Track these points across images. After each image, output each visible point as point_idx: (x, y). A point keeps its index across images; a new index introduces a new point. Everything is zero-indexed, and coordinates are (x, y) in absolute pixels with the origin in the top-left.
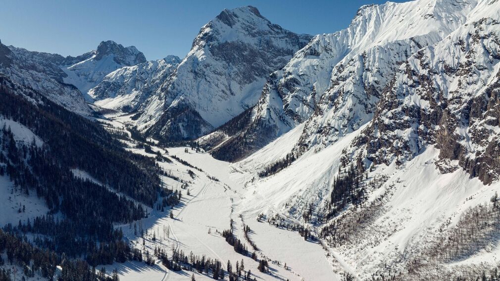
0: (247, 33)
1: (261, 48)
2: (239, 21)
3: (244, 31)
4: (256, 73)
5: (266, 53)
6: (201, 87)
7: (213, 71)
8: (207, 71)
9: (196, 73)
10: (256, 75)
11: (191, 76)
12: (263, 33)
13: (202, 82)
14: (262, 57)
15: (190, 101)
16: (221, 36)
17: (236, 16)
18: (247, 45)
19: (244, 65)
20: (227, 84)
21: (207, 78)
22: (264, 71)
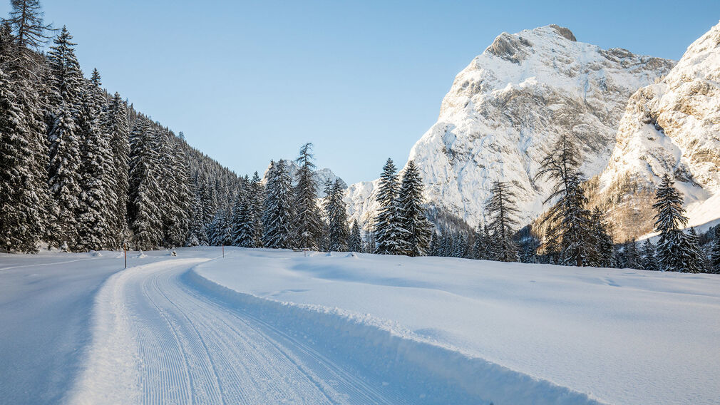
0: (555, 71)
1: (591, 94)
2: (533, 52)
3: (546, 68)
4: (586, 146)
5: (602, 102)
6: (467, 178)
7: (490, 146)
8: (476, 147)
9: (452, 153)
10: (586, 150)
11: (444, 159)
12: (591, 67)
13: (467, 168)
14: (593, 110)
15: (446, 204)
16: (499, 82)
17: (526, 43)
18: (557, 91)
19: (556, 131)
20: (522, 170)
21: (476, 158)
22: (603, 138)
